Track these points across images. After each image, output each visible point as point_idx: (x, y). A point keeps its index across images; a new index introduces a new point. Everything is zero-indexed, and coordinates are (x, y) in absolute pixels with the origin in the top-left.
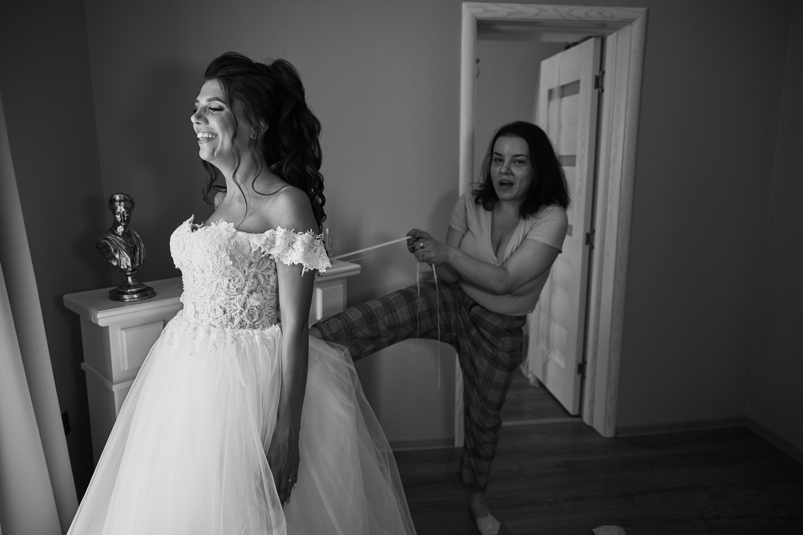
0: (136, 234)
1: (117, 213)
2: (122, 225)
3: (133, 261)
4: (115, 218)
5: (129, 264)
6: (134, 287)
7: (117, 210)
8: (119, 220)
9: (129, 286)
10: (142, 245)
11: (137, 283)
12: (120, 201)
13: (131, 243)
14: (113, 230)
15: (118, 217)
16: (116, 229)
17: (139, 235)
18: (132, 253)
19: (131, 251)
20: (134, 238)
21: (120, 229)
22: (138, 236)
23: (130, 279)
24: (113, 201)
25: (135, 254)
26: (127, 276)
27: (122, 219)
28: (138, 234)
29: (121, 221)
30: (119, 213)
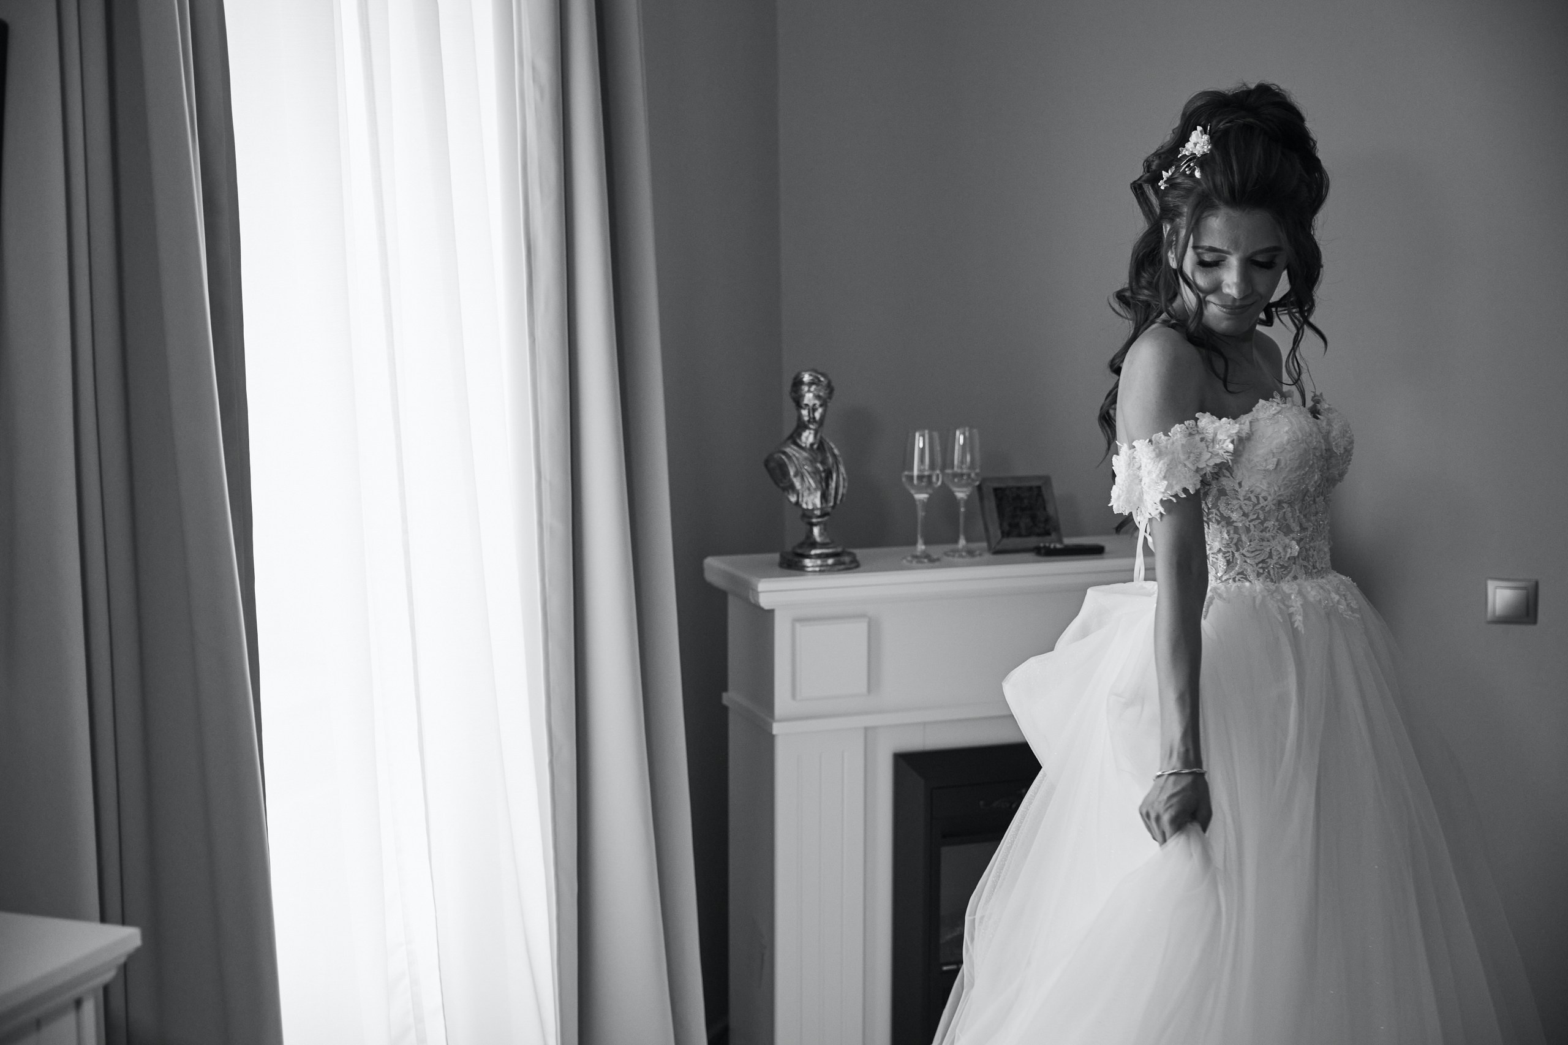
0: (832, 448)
1: (803, 406)
2: (810, 429)
3: (824, 497)
4: (800, 416)
5: (819, 505)
6: (823, 545)
7: (803, 400)
8: (806, 419)
9: (814, 545)
10: (842, 469)
11: (828, 540)
12: (810, 384)
13: (823, 463)
14: (794, 438)
15: (805, 412)
16: (800, 435)
17: (839, 450)
18: (824, 480)
19: (821, 477)
20: (829, 455)
21: (808, 437)
22: (836, 451)
23: (816, 531)
24: (798, 383)
25: (827, 485)
26: (812, 525)
27: (810, 418)
28: (837, 446)
29: (809, 421)
30: (807, 405)
